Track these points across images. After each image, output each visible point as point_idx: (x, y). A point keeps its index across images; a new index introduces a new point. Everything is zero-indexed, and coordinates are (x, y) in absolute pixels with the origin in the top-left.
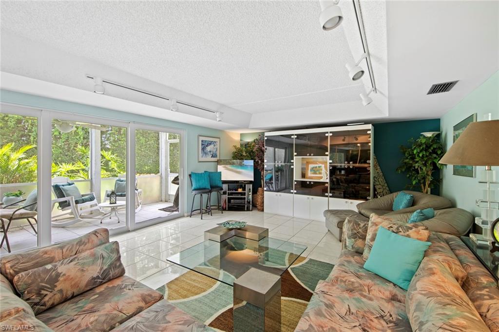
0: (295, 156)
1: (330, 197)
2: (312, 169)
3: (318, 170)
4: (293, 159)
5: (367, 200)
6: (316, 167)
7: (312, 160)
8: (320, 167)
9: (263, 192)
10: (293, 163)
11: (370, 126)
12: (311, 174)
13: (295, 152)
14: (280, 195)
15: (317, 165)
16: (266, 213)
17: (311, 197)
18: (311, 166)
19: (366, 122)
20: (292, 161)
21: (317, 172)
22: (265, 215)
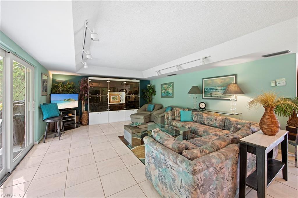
0: (109, 91)
1: (126, 110)
2: (113, 98)
3: (115, 98)
4: (108, 93)
5: (139, 109)
6: (115, 97)
7: (112, 94)
8: (116, 97)
9: (88, 113)
10: (108, 95)
11: (139, 81)
12: (112, 100)
13: (109, 90)
14: (100, 113)
15: (115, 96)
16: (90, 125)
17: (117, 111)
18: (112, 97)
19: (137, 79)
20: (107, 94)
21: (116, 99)
22: (89, 126)
